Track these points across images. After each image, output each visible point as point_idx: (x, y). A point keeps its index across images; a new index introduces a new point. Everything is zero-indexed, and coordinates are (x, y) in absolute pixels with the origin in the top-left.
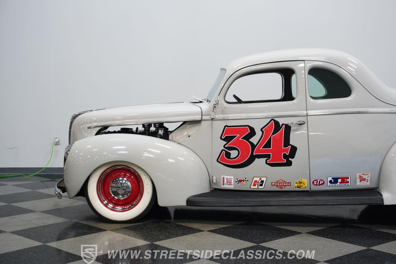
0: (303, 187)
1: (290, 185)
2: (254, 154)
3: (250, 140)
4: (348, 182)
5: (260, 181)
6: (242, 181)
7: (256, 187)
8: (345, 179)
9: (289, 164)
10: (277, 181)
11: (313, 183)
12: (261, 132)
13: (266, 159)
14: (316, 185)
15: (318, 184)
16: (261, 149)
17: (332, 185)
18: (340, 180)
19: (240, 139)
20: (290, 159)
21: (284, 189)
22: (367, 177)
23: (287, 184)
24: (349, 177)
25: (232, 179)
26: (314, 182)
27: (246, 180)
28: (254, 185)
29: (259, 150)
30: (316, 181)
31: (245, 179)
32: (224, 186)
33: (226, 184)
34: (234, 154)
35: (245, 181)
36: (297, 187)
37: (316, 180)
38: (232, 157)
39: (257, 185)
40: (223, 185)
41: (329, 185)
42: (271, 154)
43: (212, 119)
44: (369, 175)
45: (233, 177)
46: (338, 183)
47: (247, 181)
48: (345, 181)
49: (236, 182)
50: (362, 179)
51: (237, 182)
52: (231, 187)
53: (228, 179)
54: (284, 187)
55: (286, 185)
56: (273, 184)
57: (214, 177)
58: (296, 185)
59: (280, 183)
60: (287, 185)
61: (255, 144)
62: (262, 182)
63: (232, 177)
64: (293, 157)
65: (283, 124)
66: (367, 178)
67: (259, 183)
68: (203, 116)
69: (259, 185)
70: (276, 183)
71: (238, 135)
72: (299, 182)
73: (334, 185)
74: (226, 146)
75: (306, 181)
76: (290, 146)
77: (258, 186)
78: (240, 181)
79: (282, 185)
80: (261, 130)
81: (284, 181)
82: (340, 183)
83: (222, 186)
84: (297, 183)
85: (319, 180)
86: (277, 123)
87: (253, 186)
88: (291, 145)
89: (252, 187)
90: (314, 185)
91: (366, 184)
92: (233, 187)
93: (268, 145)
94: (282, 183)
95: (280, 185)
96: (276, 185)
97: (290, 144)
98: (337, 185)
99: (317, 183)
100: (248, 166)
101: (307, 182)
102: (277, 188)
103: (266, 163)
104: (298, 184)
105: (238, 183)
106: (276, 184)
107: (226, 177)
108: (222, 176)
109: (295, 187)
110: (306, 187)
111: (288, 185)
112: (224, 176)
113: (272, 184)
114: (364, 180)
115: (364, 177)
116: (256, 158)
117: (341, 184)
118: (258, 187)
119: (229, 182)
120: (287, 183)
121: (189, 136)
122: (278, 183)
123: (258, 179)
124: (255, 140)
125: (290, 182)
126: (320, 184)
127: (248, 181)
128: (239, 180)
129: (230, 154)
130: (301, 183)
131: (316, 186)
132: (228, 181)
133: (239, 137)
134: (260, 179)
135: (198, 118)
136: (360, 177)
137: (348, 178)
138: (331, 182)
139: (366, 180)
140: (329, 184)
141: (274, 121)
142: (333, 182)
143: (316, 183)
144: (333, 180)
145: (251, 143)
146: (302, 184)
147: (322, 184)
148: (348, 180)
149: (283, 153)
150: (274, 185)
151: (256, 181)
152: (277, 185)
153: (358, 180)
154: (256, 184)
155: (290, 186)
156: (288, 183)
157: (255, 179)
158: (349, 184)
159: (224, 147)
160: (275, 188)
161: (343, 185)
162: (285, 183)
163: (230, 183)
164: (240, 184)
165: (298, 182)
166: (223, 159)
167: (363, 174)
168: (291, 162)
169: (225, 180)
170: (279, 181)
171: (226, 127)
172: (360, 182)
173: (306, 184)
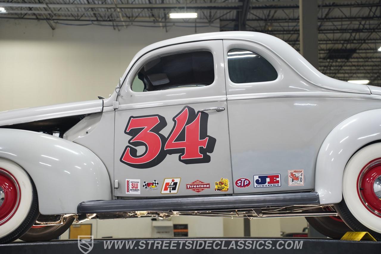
0: (224, 189)
1: (209, 187)
2: (165, 150)
3: (160, 132)
4: (278, 182)
5: (172, 184)
6: (151, 185)
7: (168, 192)
8: (275, 178)
9: (207, 160)
10: (194, 183)
11: (236, 183)
12: (174, 122)
13: (179, 154)
14: (241, 186)
15: (242, 185)
16: (173, 142)
17: (259, 187)
18: (268, 180)
20: (208, 154)
21: (202, 193)
22: (300, 174)
24: (279, 175)
25: (138, 182)
26: (238, 182)
28: (166, 189)
29: (170, 145)
30: (240, 182)
31: (154, 182)
32: (128, 193)
33: (131, 190)
34: (141, 150)
35: (154, 184)
36: (218, 190)
37: (240, 180)
38: (138, 154)
39: (169, 189)
40: (128, 191)
41: (255, 187)
42: (185, 148)
43: (115, 109)
44: (302, 172)
46: (267, 184)
47: (156, 185)
48: (275, 181)
49: (144, 186)
50: (295, 178)
51: (145, 187)
52: (138, 193)
53: (134, 183)
54: (202, 190)
55: (204, 187)
57: (116, 181)
58: (216, 187)
60: (205, 187)
61: (166, 137)
62: (175, 184)
63: (139, 180)
64: (211, 151)
65: (199, 112)
66: (300, 177)
67: (171, 186)
68: (104, 108)
69: (171, 188)
70: (191, 185)
71: (146, 127)
72: (220, 182)
73: (261, 186)
74: (131, 142)
75: (227, 181)
76: (208, 138)
78: (148, 185)
79: (199, 187)
80: (174, 119)
81: (202, 183)
82: (269, 183)
83: (127, 193)
84: (217, 184)
85: (243, 180)
86: (191, 111)
87: (165, 190)
88: (209, 136)
89: (163, 192)
90: (238, 186)
91: (300, 184)
92: (140, 194)
93: (181, 137)
94: (199, 185)
95: (197, 188)
96: (192, 188)
97: (208, 135)
98: (265, 186)
99: (241, 183)
100: (158, 164)
101: (229, 183)
102: (193, 191)
103: (180, 160)
104: (219, 186)
105: (146, 188)
106: (192, 186)
107: (131, 180)
108: (127, 180)
109: (215, 190)
110: (228, 189)
111: (207, 187)
112: (128, 180)
113: (187, 187)
114: (297, 178)
115: (297, 175)
116: (168, 154)
117: (270, 185)
118: (170, 192)
120: (205, 185)
121: (87, 133)
122: (194, 185)
123: (169, 181)
124: (165, 132)
125: (208, 183)
126: (245, 184)
127: (158, 184)
128: (147, 184)
129: (136, 151)
130: (222, 184)
131: (240, 188)
132: (134, 185)
133: (147, 129)
134: (173, 181)
135: (98, 110)
136: (292, 174)
137: (277, 177)
138: (257, 181)
139: (299, 180)
140: (256, 184)
141: (189, 107)
142: (260, 181)
144: (260, 179)
145: (162, 136)
146: (223, 186)
147: (248, 185)
148: (277, 179)
149: (199, 147)
150: (190, 188)
151: (167, 184)
152: (194, 187)
153: (290, 179)
154: (168, 188)
155: (208, 189)
156: (207, 185)
157: (167, 181)
158: (280, 184)
159: (129, 142)
160: (191, 192)
161: (272, 186)
162: (203, 185)
163: (136, 188)
164: (148, 188)
165: (218, 182)
166: (127, 158)
167: (295, 172)
168: (209, 157)
169: (130, 184)
170: (196, 182)
171: (132, 118)
172: (293, 181)
173: (228, 185)
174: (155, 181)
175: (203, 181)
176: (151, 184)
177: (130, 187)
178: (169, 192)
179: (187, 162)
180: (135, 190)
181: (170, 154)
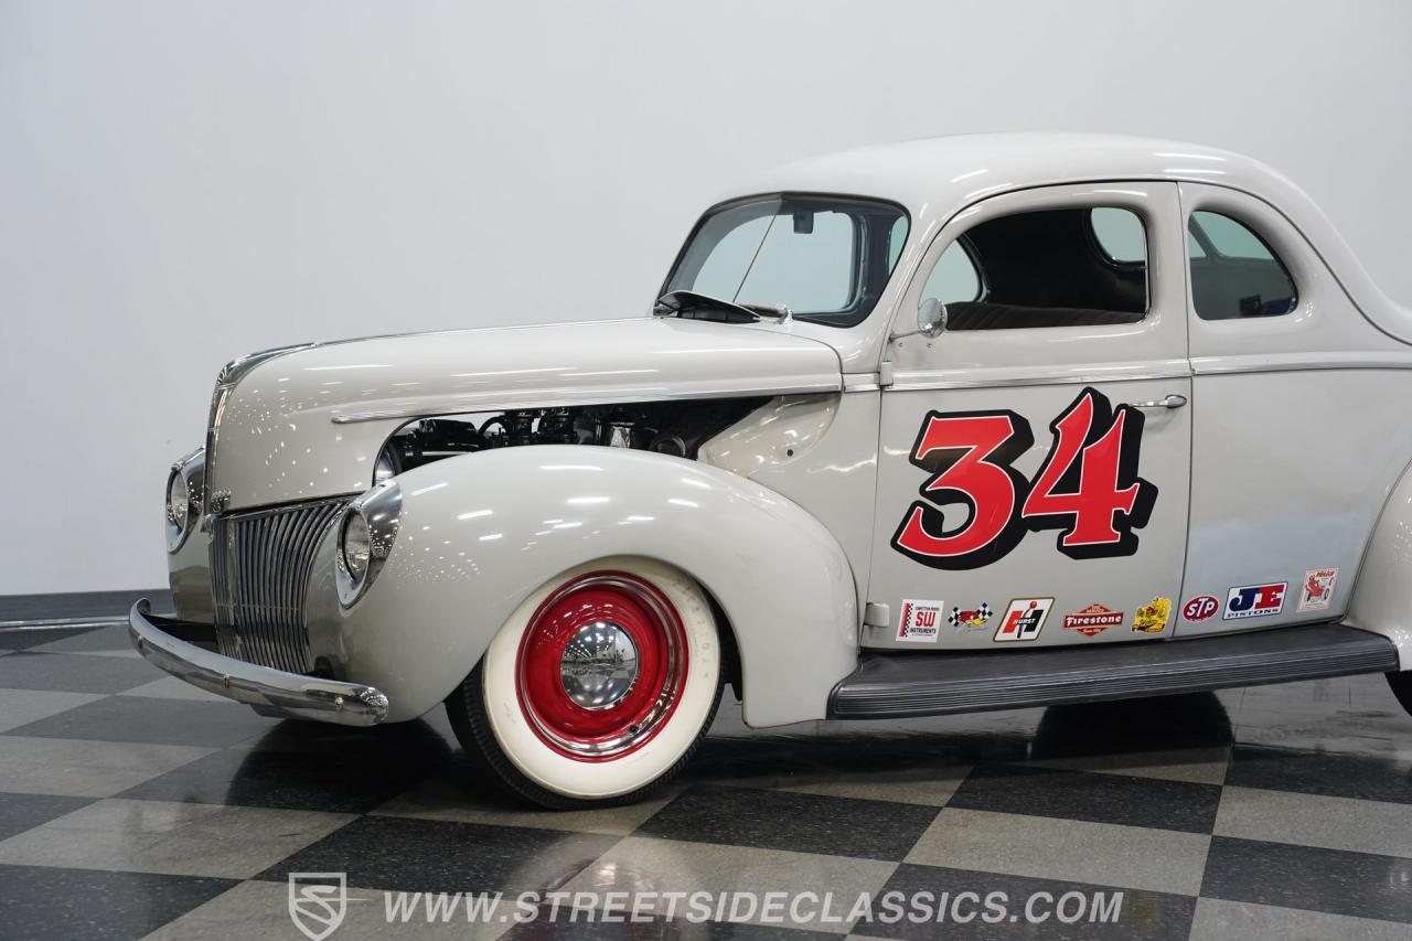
0: (1155, 626)
1: (1120, 623)
2: (1023, 517)
3: (1013, 465)
4: (1277, 602)
5: (1029, 615)
6: (972, 617)
7: (1013, 636)
8: (1273, 593)
9: (1128, 546)
10: (1085, 612)
11: (1187, 609)
12: (1052, 436)
13: (1060, 530)
14: (1194, 617)
15: (1198, 614)
16: (1047, 495)
17: (1234, 617)
18: (1258, 598)
19: (980, 461)
20: (1134, 530)
21: (1099, 638)
22: (1328, 581)
23: (1112, 619)
24: (1285, 584)
25: (937, 609)
26: (1191, 608)
27: (984, 613)
28: (1009, 629)
29: (1041, 503)
30: (1196, 605)
31: (982, 609)
32: (904, 639)
33: (912, 630)
34: (954, 515)
35: (981, 616)
36: (1141, 628)
37: (1196, 601)
38: (946, 528)
39: (1018, 627)
40: (903, 634)
41: (1226, 617)
42: (1077, 512)
43: (882, 386)
44: (1334, 575)
45: (942, 602)
46: (1253, 609)
47: (987, 616)
48: (1272, 600)
49: (951, 620)
50: (1316, 591)
51: (954, 621)
52: (929, 640)
53: (924, 612)
54: (1102, 629)
55: (1107, 623)
56: (1070, 620)
58: (1138, 621)
59: (1090, 617)
60: (1111, 623)
61: (1030, 480)
63: (939, 604)
64: (1142, 523)
65: (1120, 407)
66: (1327, 586)
67: (1025, 621)
68: (845, 377)
69: (1025, 626)
70: (1077, 617)
72: (1150, 609)
73: (1238, 616)
74: (928, 489)
75: (1167, 605)
76: (1139, 484)
77: (1020, 630)
78: (965, 616)
79: (1096, 624)
80: (1052, 428)
81: (1106, 610)
82: (1258, 606)
83: (899, 638)
84: (1141, 614)
85: (1203, 600)
86: (1101, 401)
87: (1006, 631)
88: (1141, 481)
89: (1001, 636)
90: (1188, 617)
91: (1320, 607)
92: (935, 641)
93: (1070, 483)
94: (1096, 617)
96: (1077, 625)
97: (1139, 475)
98: (1247, 615)
99: (1197, 609)
100: (1000, 558)
102: (1078, 634)
103: (1060, 547)
104: (1145, 618)
105: (956, 624)
106: (1080, 620)
107: (917, 603)
108: (905, 601)
109: (1134, 630)
110: (1163, 626)
111: (1115, 623)
112: (910, 602)
113: (1066, 622)
114: (1319, 591)
115: (1322, 581)
116: (1029, 531)
117: (1259, 610)
118: (1019, 636)
119: (925, 624)
120: (1111, 615)
121: (790, 453)
122: (1084, 617)
123: (1022, 606)
124: (1028, 464)
125: (1121, 611)
126: (1205, 612)
127: (990, 614)
128: (961, 614)
129: (940, 516)
130: (1154, 612)
131: (1191, 621)
132: (923, 617)
133: (978, 455)
134: (1033, 606)
135: (829, 381)
136: (1312, 582)
137: (1279, 589)
138: (1234, 605)
139: (1323, 594)
140: (1228, 611)
141: (1094, 392)
142: (1240, 603)
143: (1194, 611)
144: (1241, 598)
145: (1017, 477)
146: (1154, 617)
147: (1210, 613)
149: (1114, 510)
150: (1072, 625)
151: (1016, 615)
152: (1082, 624)
153: (1304, 594)
154: (1015, 626)
155: (1118, 627)
156: (1115, 616)
157: (1017, 606)
158: (1279, 608)
159: (922, 491)
160: (1074, 637)
161: (1263, 613)
162: (1107, 616)
163: (929, 625)
164: (962, 626)
165: (1144, 609)
166: (914, 538)
167: (1320, 575)
168: (1135, 539)
169: (914, 613)
170: (1090, 608)
171: (933, 418)
172: (1309, 599)
173: (1167, 618)
174: (985, 605)
175: (1107, 607)
176: (971, 613)
177: (912, 624)
178: (1016, 638)
179: (1076, 553)
180: (925, 630)
181: (1036, 529)
